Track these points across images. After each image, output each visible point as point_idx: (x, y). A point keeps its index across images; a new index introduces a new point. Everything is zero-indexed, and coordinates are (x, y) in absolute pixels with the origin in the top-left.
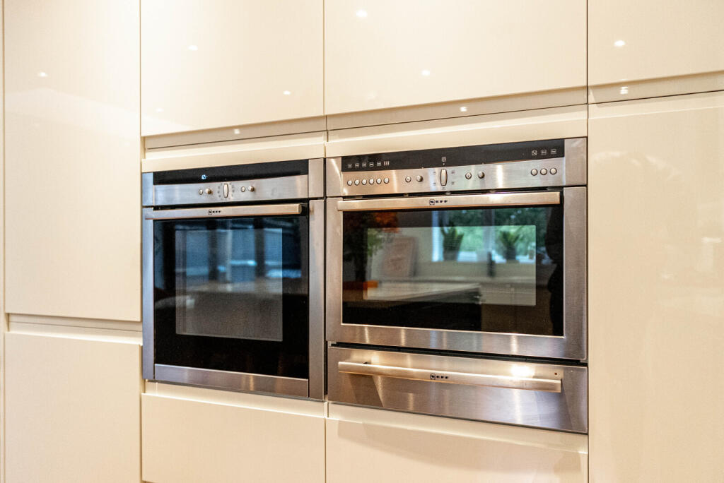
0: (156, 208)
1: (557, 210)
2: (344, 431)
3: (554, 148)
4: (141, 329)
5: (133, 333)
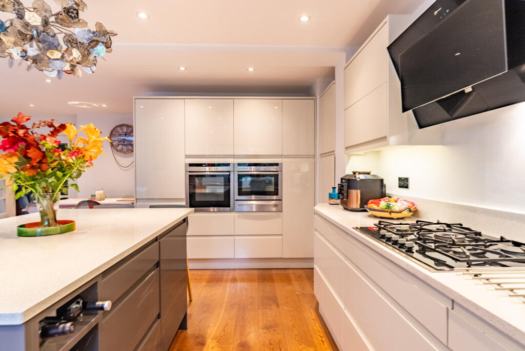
0: (190, 172)
1: (277, 175)
2: (238, 217)
3: (277, 164)
4: (185, 200)
5: (182, 201)
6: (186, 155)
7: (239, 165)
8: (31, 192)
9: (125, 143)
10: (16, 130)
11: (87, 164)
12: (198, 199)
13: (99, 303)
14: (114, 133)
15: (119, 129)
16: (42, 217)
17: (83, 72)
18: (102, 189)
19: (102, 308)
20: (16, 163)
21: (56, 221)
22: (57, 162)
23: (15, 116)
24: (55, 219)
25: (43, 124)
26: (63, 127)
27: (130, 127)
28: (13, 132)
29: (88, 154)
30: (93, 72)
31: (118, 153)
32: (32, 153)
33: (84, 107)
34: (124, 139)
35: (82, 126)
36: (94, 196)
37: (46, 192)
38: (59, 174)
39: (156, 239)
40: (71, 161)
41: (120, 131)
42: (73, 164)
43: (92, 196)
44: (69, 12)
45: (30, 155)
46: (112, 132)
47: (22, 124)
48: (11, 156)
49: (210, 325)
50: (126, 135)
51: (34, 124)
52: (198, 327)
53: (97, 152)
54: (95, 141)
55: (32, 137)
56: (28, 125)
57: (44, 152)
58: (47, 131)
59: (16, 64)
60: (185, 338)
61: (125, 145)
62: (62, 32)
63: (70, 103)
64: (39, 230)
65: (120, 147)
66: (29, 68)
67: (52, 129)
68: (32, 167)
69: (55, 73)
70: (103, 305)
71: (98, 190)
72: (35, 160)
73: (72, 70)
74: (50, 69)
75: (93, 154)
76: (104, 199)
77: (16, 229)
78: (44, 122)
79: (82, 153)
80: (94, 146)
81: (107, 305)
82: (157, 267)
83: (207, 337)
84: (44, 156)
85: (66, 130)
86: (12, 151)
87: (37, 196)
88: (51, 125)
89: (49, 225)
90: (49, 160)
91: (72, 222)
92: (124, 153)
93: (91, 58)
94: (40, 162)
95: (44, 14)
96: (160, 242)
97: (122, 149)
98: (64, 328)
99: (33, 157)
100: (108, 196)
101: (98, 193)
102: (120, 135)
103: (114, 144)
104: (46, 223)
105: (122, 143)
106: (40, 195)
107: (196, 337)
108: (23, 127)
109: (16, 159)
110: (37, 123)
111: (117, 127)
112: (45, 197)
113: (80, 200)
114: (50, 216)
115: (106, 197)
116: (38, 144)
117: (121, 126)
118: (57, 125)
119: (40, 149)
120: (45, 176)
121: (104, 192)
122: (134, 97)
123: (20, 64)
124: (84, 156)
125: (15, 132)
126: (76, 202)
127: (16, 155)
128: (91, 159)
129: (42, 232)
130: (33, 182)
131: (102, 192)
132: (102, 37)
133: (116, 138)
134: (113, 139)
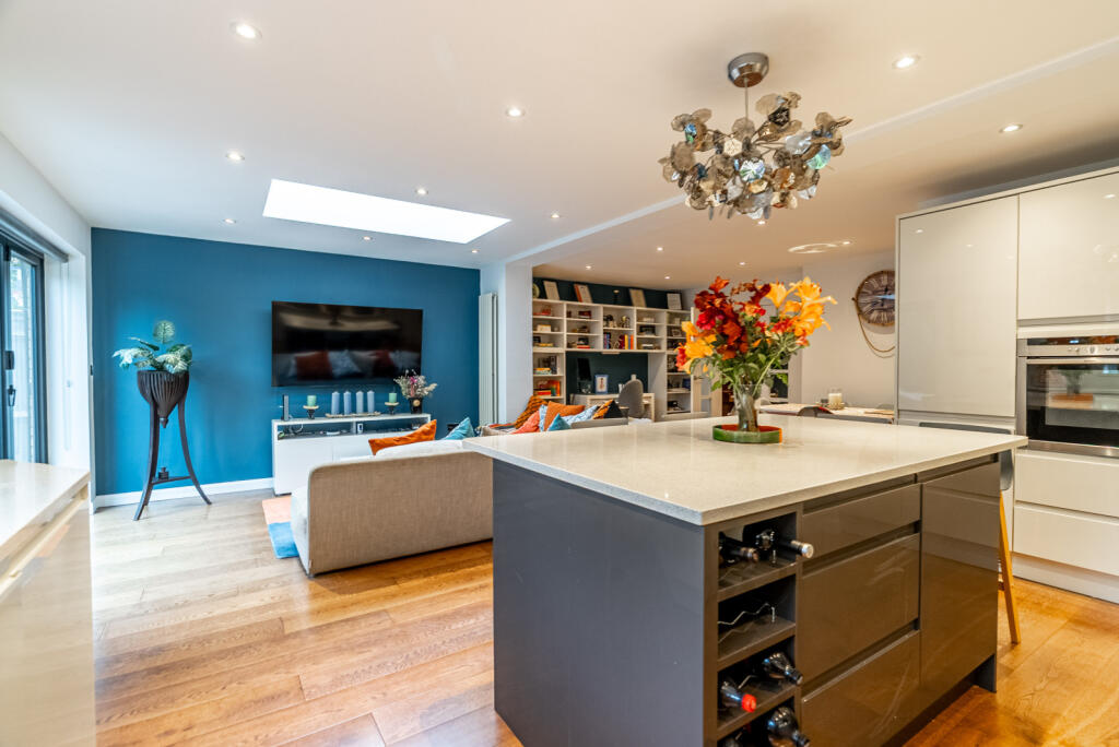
0: (1029, 358)
4: (1014, 420)
5: (1007, 423)
6: (1019, 321)
8: (729, 383)
9: (885, 307)
10: (713, 300)
11: (799, 341)
12: (1050, 421)
13: (796, 543)
14: (864, 290)
15: (873, 281)
16: (740, 419)
17: (799, 199)
18: (839, 391)
19: (798, 551)
20: (713, 343)
21: (756, 425)
22: (759, 341)
23: (711, 282)
24: (756, 422)
25: (743, 288)
26: (767, 289)
27: (891, 274)
28: (710, 303)
29: (799, 327)
30: (810, 197)
31: (870, 325)
32: (730, 329)
33: (813, 251)
34: (883, 300)
35: (792, 284)
36: (826, 401)
37: (746, 383)
38: (762, 357)
39: (915, 479)
40: (776, 337)
41: (876, 286)
42: (779, 341)
43: (822, 401)
44: (776, 118)
45: (727, 332)
46: (860, 288)
47: (720, 291)
48: (708, 333)
49: (1065, 713)
50: (886, 290)
51: (733, 290)
52: (1027, 702)
53: (815, 323)
54: (812, 305)
55: (729, 307)
56: (726, 291)
57: (743, 328)
58: (746, 296)
59: (716, 212)
60: (990, 707)
61: (885, 310)
62: (771, 149)
63: (792, 250)
64: (736, 433)
65: (874, 315)
66: (730, 214)
67: (753, 293)
68: (730, 348)
69: (761, 211)
70: (800, 547)
71: (833, 391)
72: (733, 337)
73: (783, 201)
74: (754, 209)
75: (807, 326)
76: (842, 408)
77: (711, 431)
78: (745, 285)
79: (790, 325)
80: (811, 313)
81: (807, 549)
82: (916, 532)
83: (1050, 732)
84: (743, 331)
85: (771, 292)
86: (708, 327)
87: (735, 387)
88: (752, 289)
89: (748, 430)
90: (750, 338)
91: (778, 429)
92: (883, 325)
93: (809, 174)
94: (739, 341)
95: (746, 135)
96: (922, 486)
97: (879, 318)
98: (746, 552)
99: (731, 334)
100: (850, 403)
101: (833, 397)
102: (875, 292)
103: (864, 309)
104: (745, 426)
105: (878, 306)
106: (739, 387)
107: (1017, 718)
108: (721, 295)
109: (713, 338)
110: (736, 287)
111: (869, 277)
112: (744, 391)
113: (803, 406)
114: (750, 417)
115: (847, 405)
116: (737, 315)
118: (759, 287)
119: (738, 324)
120: (745, 361)
121: (843, 397)
122: (898, 217)
123: (721, 212)
124: (794, 330)
125: (711, 303)
126: (797, 408)
127: (713, 333)
128: (804, 334)
129: (739, 437)
130: (730, 369)
131: (839, 395)
132: (826, 135)
133: (868, 299)
134: (862, 300)
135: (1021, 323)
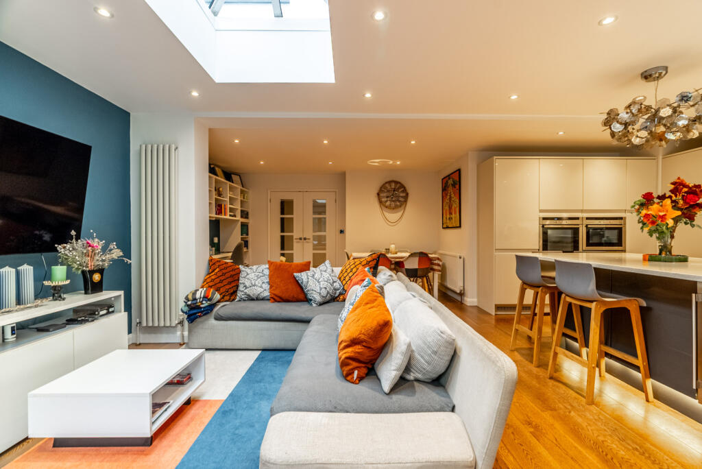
0: (543, 225)
3: (621, 218)
7: (587, 218)
14: (383, 189)
15: (387, 185)
31: (387, 210)
41: (389, 188)
46: (380, 189)
50: (394, 191)
61: (393, 201)
63: (369, 161)
65: (388, 203)
92: (393, 209)
97: (390, 205)
101: (391, 247)
102: (389, 191)
103: (383, 200)
105: (390, 198)
111: (386, 183)
117: (390, 182)
133: (385, 194)
134: (381, 195)
135: (541, 211)
